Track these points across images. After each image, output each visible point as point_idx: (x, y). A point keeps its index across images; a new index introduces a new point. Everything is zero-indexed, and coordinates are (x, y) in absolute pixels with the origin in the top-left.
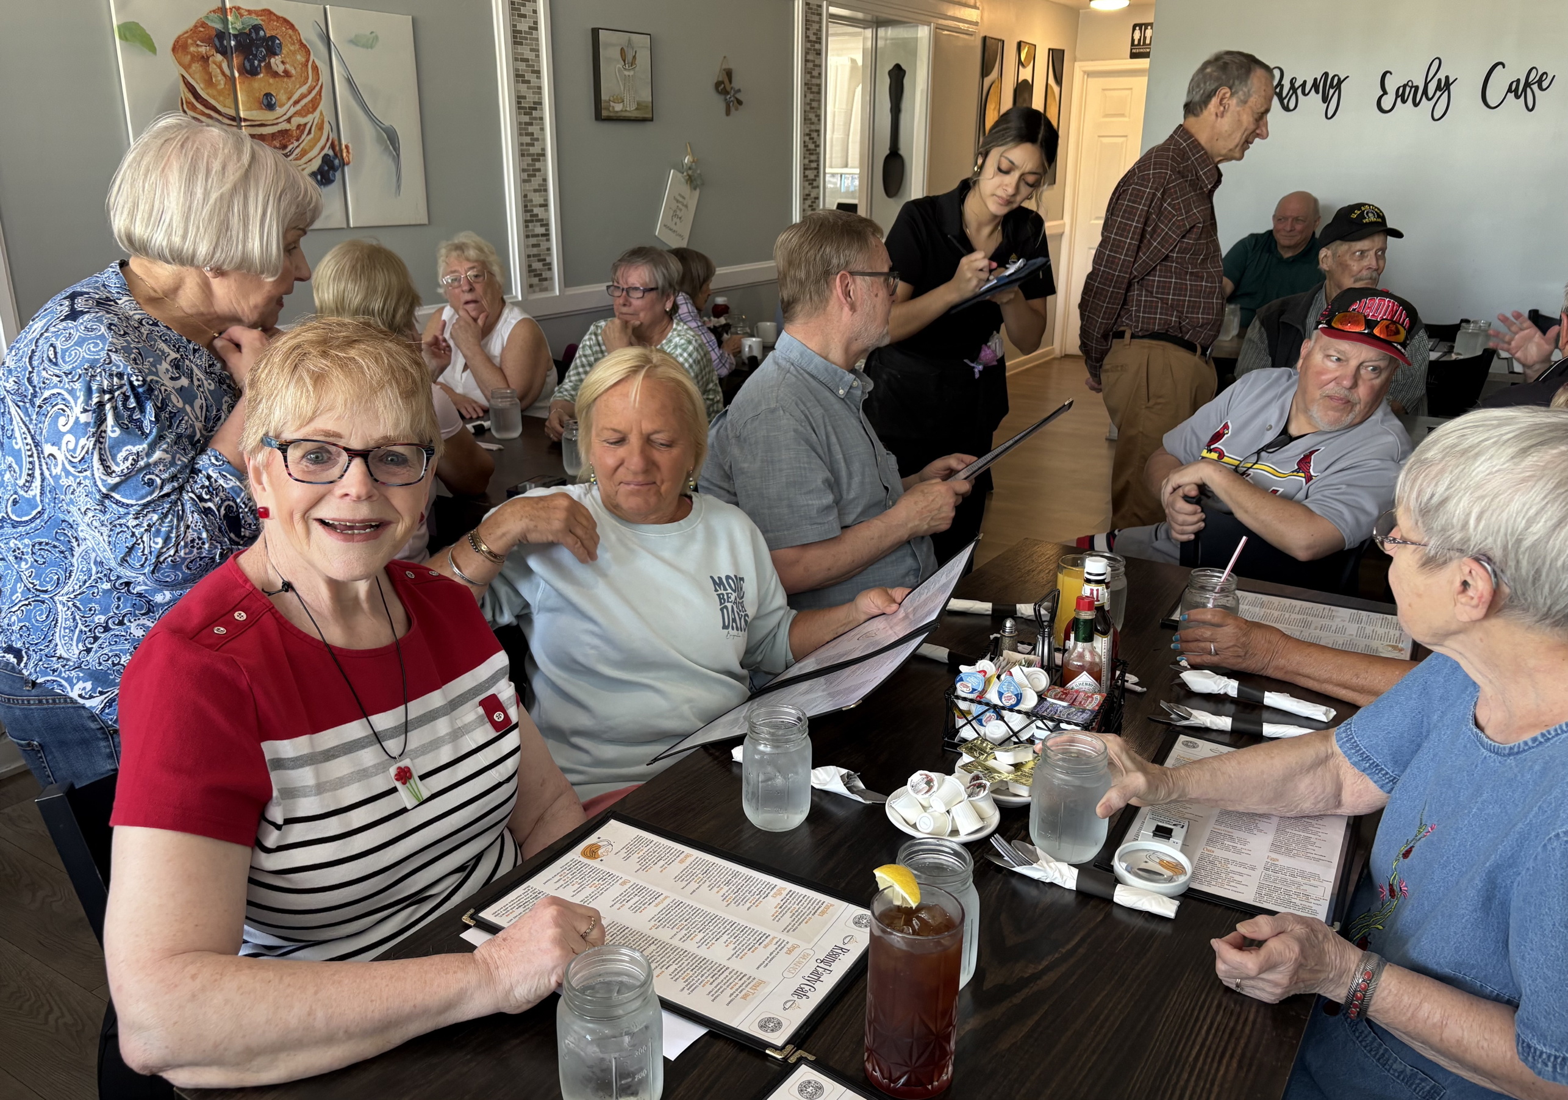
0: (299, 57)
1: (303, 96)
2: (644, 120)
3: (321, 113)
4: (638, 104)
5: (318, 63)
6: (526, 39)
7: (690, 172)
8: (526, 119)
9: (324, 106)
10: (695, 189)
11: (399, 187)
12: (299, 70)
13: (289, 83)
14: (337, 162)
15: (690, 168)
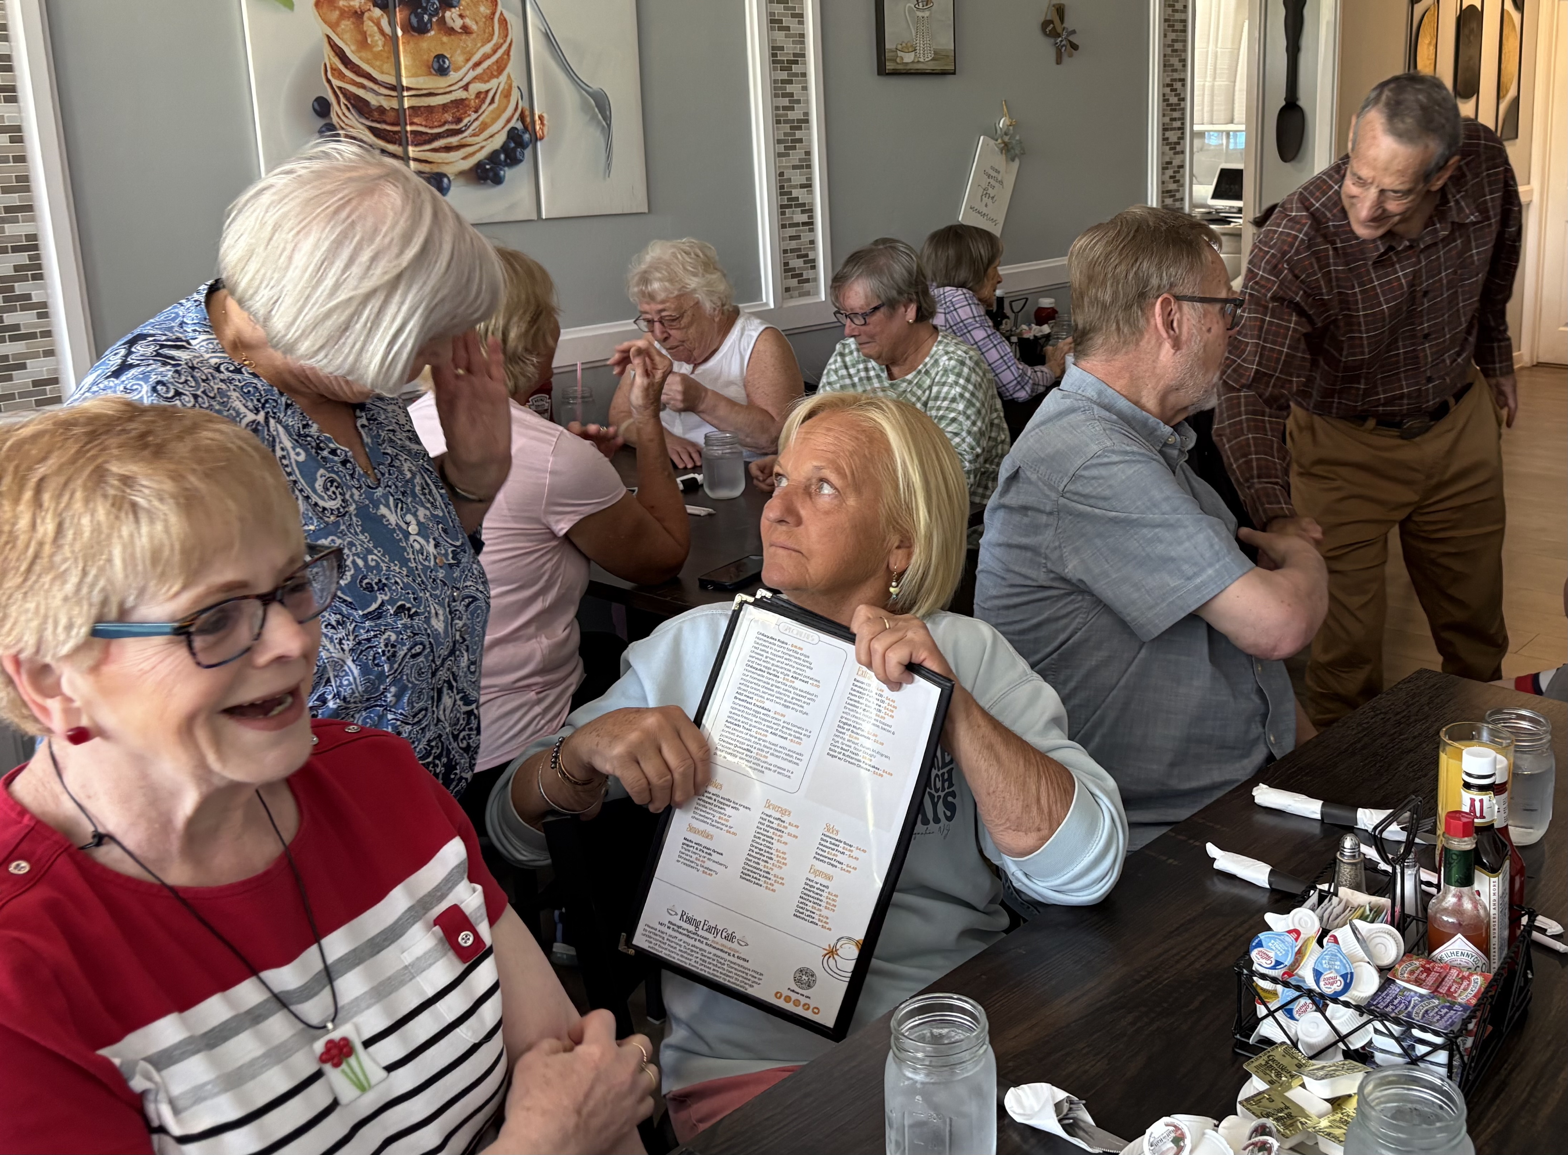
0: (482, 9)
1: (486, 57)
2: (944, 73)
3: (509, 77)
4: (935, 53)
5: (506, 14)
7: (1006, 139)
8: (784, 75)
9: (514, 68)
10: (1013, 160)
11: (609, 165)
12: (481, 24)
13: (467, 41)
14: (526, 137)
15: (1006, 134)
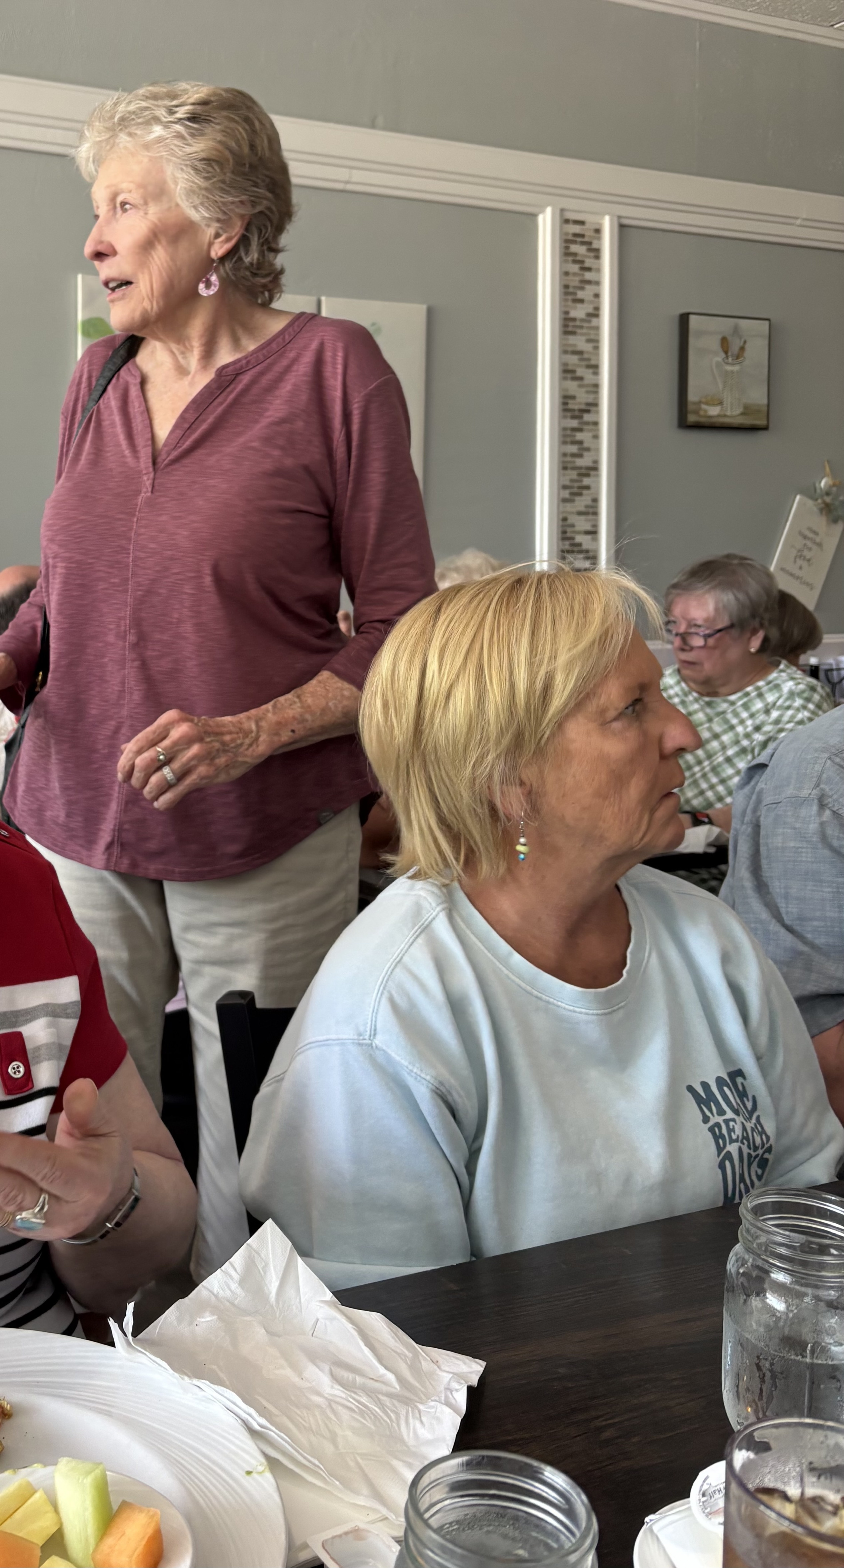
2: (753, 429)
4: (745, 408)
7: (828, 499)
8: (574, 423)
10: (835, 523)
15: (828, 494)
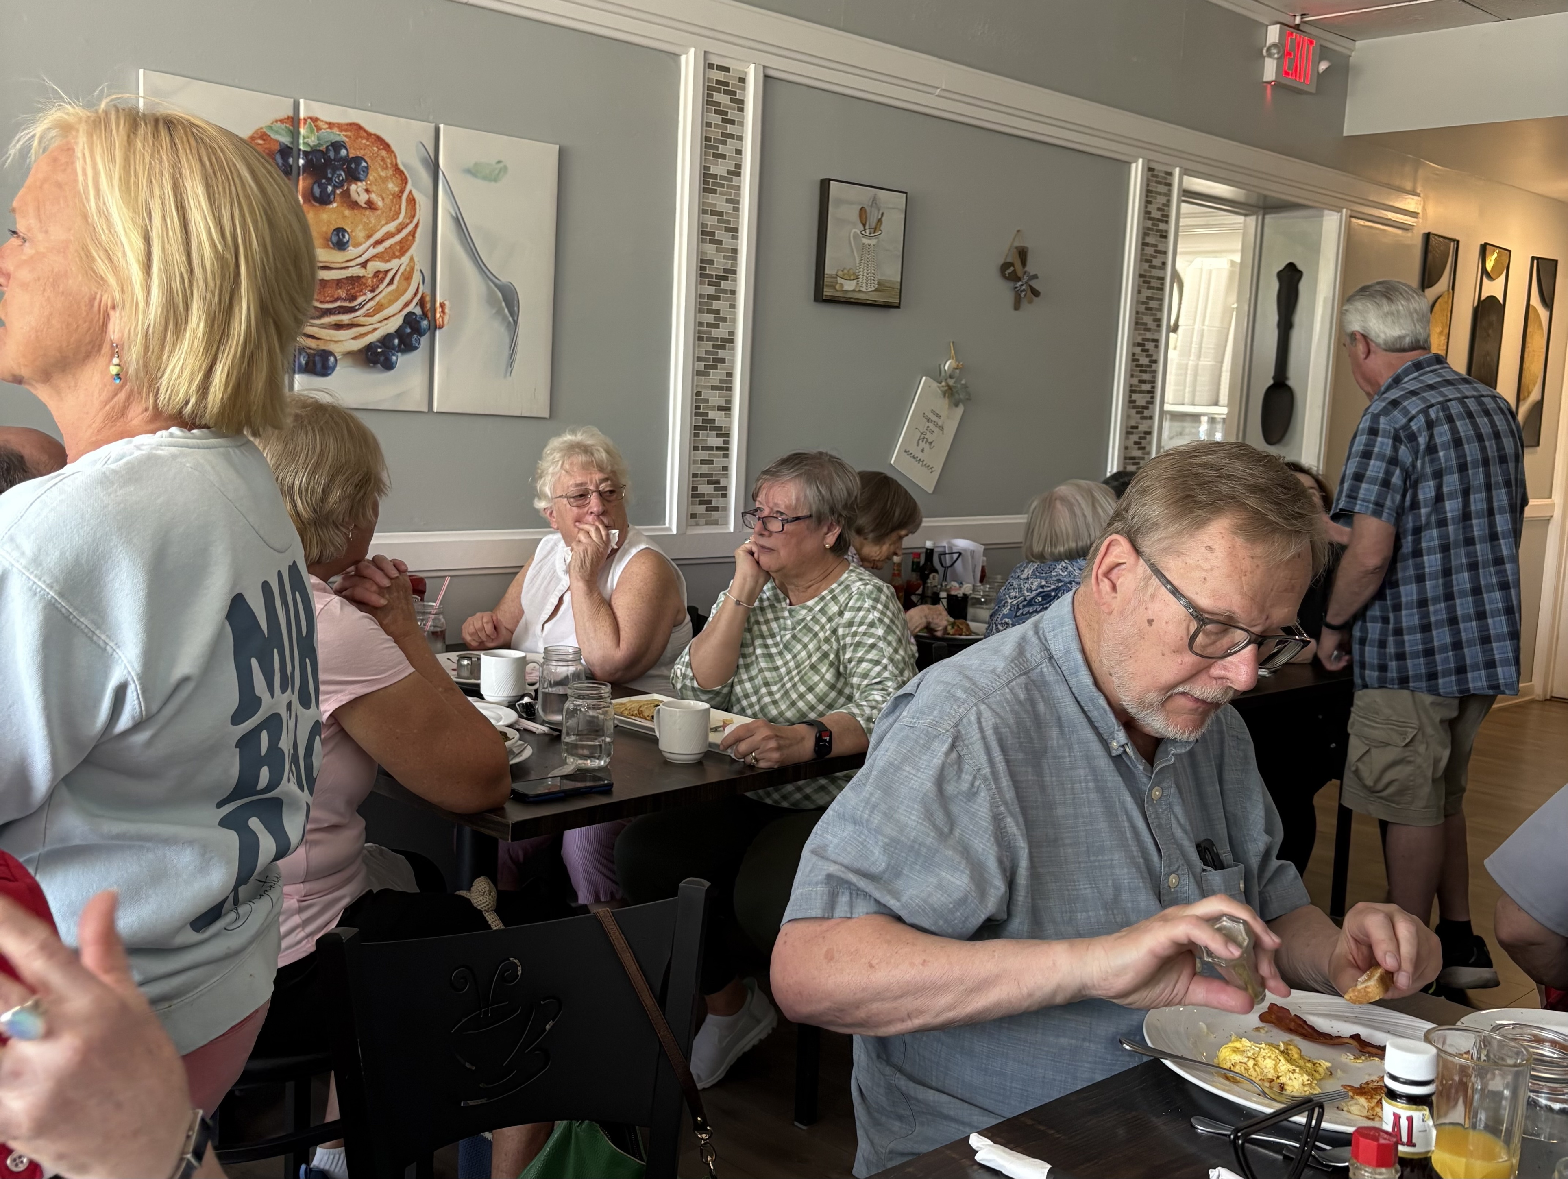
0: (390, 186)
1: (389, 235)
2: (886, 306)
3: (412, 259)
4: (879, 284)
5: (416, 194)
6: (722, 186)
7: (951, 382)
9: (417, 251)
10: (957, 405)
11: (511, 364)
12: (388, 201)
13: (371, 218)
14: (425, 323)
15: (951, 377)
